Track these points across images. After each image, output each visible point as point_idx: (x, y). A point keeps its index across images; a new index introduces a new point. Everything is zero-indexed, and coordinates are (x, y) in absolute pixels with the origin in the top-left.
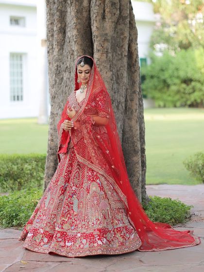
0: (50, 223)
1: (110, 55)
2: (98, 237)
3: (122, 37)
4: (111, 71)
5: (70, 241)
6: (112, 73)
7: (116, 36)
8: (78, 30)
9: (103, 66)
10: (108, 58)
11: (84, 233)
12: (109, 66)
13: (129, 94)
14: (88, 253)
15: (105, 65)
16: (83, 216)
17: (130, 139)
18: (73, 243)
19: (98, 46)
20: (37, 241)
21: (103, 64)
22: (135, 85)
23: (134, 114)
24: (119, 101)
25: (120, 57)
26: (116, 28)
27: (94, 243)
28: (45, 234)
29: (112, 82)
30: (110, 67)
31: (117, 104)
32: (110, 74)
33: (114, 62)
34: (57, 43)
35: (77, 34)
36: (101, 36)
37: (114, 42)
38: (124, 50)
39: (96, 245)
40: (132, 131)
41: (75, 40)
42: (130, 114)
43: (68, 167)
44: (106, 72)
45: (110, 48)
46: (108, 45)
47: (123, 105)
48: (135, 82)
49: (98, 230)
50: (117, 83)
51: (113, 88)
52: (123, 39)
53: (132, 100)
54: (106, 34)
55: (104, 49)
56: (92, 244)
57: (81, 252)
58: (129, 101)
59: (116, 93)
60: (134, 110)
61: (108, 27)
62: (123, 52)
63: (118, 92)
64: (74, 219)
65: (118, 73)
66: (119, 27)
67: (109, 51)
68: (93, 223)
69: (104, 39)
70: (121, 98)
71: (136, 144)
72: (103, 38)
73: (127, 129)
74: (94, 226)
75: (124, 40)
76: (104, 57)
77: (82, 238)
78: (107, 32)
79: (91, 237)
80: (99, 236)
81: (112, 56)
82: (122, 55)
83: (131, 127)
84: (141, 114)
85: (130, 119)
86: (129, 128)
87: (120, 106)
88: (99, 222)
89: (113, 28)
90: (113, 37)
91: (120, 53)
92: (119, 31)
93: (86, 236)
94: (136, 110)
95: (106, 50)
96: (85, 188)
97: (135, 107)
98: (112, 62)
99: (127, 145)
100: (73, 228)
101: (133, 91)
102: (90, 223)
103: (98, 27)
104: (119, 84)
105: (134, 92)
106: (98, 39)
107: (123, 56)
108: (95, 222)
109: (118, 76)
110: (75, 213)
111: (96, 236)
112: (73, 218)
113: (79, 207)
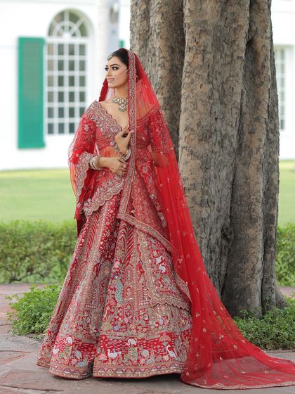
0: (81, 326)
1: (209, 56)
2: (169, 346)
3: (234, 26)
4: (209, 83)
5: (114, 350)
6: (210, 86)
7: (222, 24)
8: (163, 14)
9: (197, 74)
10: (205, 61)
11: (143, 339)
12: (206, 75)
13: (248, 123)
14: (154, 372)
15: (199, 73)
16: (136, 310)
17: (245, 199)
18: (120, 353)
19: (190, 41)
20: (65, 358)
21: (196, 71)
22: (260, 107)
23: (254, 156)
24: (224, 133)
25: (229, 59)
26: (223, 11)
27: (162, 355)
28: (76, 345)
29: (211, 101)
30: (208, 75)
31: (219, 139)
32: (207, 88)
33: (216, 68)
34: (138, 36)
35: (161, 21)
36: (197, 24)
37: (218, 34)
38: (236, 48)
39: (166, 358)
40: (249, 184)
41: (158, 31)
42: (247, 155)
43: (104, 232)
44: (201, 85)
45: (210, 45)
46: (207, 40)
47: (234, 140)
48: (260, 103)
49: (167, 334)
50: (222, 103)
51: (213, 112)
52: (235, 29)
53: (252, 133)
54: (205, 22)
55: (199, 46)
56: (160, 358)
57: (142, 370)
58: (247, 134)
59: (219, 121)
60: (255, 150)
61: (209, 10)
62: (235, 51)
63: (224, 118)
64: (118, 315)
65: (225, 86)
66: (230, 9)
67: (209, 49)
68: (157, 323)
69: (201, 31)
70: (229, 129)
71: (253, 207)
72: (199, 29)
73: (241, 181)
74: (160, 328)
75: (237, 31)
76: (198, 61)
77: (141, 348)
78: (207, 17)
79: (157, 345)
80: (170, 343)
81: (214, 57)
82: (232, 56)
83: (247, 178)
84: (270, 156)
85: (246, 164)
86: (244, 180)
87: (227, 142)
88: (168, 321)
89: (217, 12)
90: (216, 27)
91: (228, 53)
92: (229, 16)
93: (147, 343)
94: (258, 149)
95: (202, 48)
96: (134, 265)
97: (257, 145)
98: (213, 68)
99: (240, 208)
100: (116, 328)
101: (255, 116)
102: (150, 322)
103: (191, 9)
104: (226, 105)
105: (257, 119)
106: (190, 30)
107: (235, 58)
108: (161, 322)
109: (224, 91)
110: (119, 305)
111: (165, 344)
112: (116, 313)
113: (124, 295)
